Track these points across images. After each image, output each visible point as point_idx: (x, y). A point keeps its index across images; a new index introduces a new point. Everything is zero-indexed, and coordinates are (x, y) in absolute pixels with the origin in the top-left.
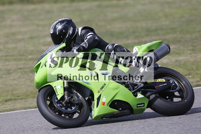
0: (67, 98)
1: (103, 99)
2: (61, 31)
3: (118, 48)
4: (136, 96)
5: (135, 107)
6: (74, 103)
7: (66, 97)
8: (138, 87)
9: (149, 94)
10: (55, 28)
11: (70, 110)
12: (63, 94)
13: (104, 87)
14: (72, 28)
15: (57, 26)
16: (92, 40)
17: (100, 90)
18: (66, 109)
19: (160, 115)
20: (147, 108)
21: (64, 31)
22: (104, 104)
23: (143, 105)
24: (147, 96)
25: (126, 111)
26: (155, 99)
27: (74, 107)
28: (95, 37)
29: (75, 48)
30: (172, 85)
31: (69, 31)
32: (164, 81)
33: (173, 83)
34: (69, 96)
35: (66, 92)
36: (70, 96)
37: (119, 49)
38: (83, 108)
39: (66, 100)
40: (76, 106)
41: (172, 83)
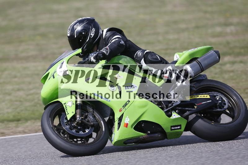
0: (79, 118)
1: (126, 120)
2: (80, 33)
3: (149, 55)
4: (170, 116)
5: (168, 130)
6: (89, 125)
7: (78, 116)
8: (172, 105)
9: (187, 113)
10: (73, 30)
11: (83, 133)
12: (74, 113)
13: (127, 104)
14: (94, 30)
15: (75, 26)
16: (116, 45)
17: (123, 108)
18: (78, 132)
19: (202, 140)
20: (184, 131)
21: (83, 33)
22: (127, 125)
23: (179, 127)
24: (185, 116)
25: (156, 135)
26: (195, 119)
27: (89, 129)
28: (120, 41)
29: (92, 55)
30: (218, 103)
31: (90, 34)
32: (209, 97)
33: (220, 100)
34: (81, 115)
35: (78, 110)
36: (84, 116)
37: (151, 57)
38: (100, 130)
39: (77, 121)
40: (90, 128)
41: (218, 100)
